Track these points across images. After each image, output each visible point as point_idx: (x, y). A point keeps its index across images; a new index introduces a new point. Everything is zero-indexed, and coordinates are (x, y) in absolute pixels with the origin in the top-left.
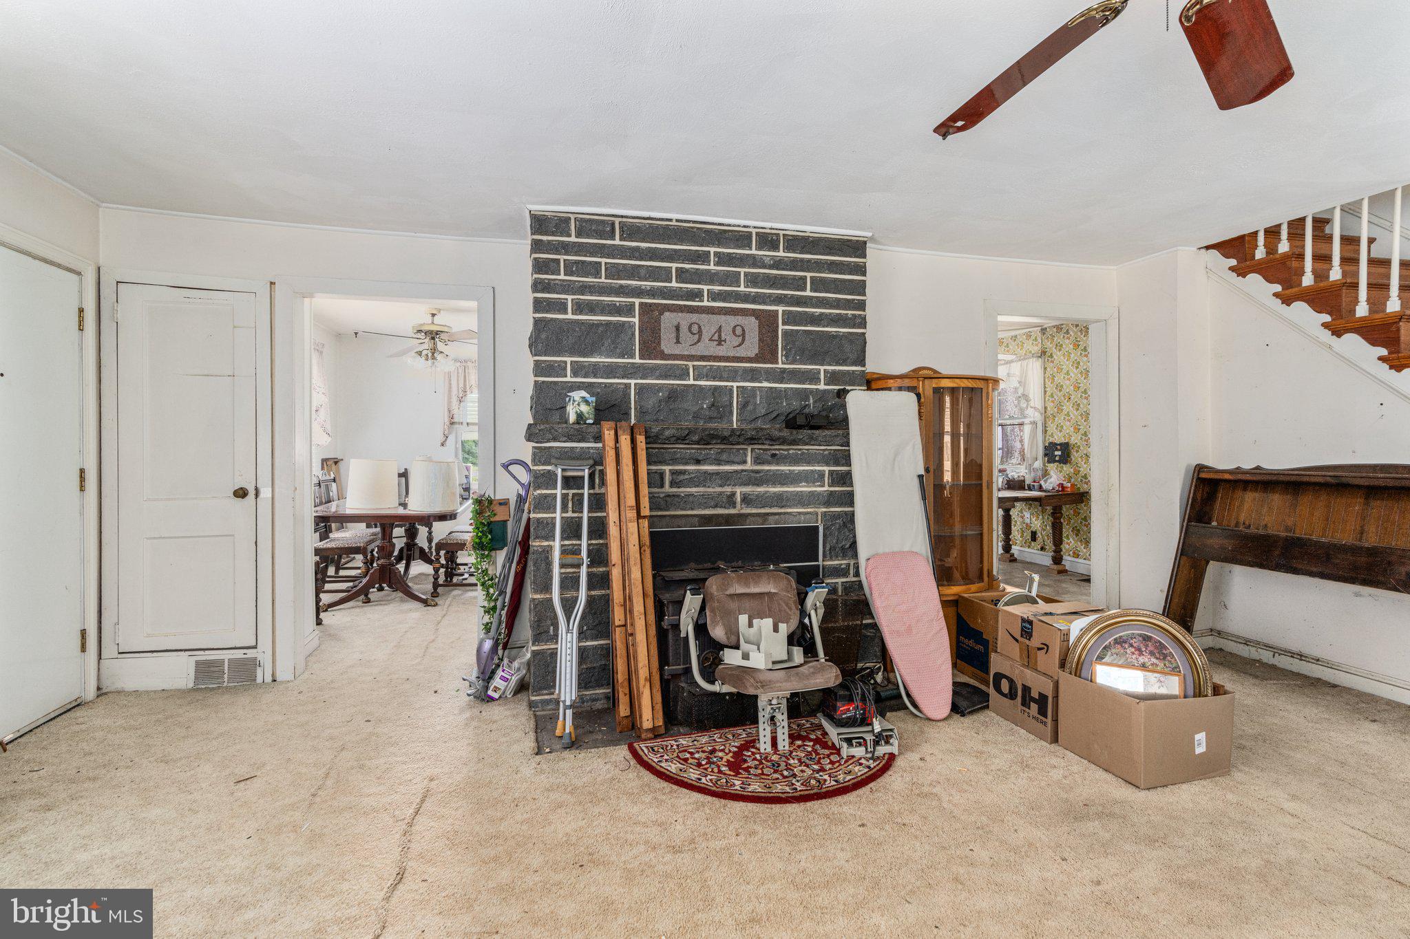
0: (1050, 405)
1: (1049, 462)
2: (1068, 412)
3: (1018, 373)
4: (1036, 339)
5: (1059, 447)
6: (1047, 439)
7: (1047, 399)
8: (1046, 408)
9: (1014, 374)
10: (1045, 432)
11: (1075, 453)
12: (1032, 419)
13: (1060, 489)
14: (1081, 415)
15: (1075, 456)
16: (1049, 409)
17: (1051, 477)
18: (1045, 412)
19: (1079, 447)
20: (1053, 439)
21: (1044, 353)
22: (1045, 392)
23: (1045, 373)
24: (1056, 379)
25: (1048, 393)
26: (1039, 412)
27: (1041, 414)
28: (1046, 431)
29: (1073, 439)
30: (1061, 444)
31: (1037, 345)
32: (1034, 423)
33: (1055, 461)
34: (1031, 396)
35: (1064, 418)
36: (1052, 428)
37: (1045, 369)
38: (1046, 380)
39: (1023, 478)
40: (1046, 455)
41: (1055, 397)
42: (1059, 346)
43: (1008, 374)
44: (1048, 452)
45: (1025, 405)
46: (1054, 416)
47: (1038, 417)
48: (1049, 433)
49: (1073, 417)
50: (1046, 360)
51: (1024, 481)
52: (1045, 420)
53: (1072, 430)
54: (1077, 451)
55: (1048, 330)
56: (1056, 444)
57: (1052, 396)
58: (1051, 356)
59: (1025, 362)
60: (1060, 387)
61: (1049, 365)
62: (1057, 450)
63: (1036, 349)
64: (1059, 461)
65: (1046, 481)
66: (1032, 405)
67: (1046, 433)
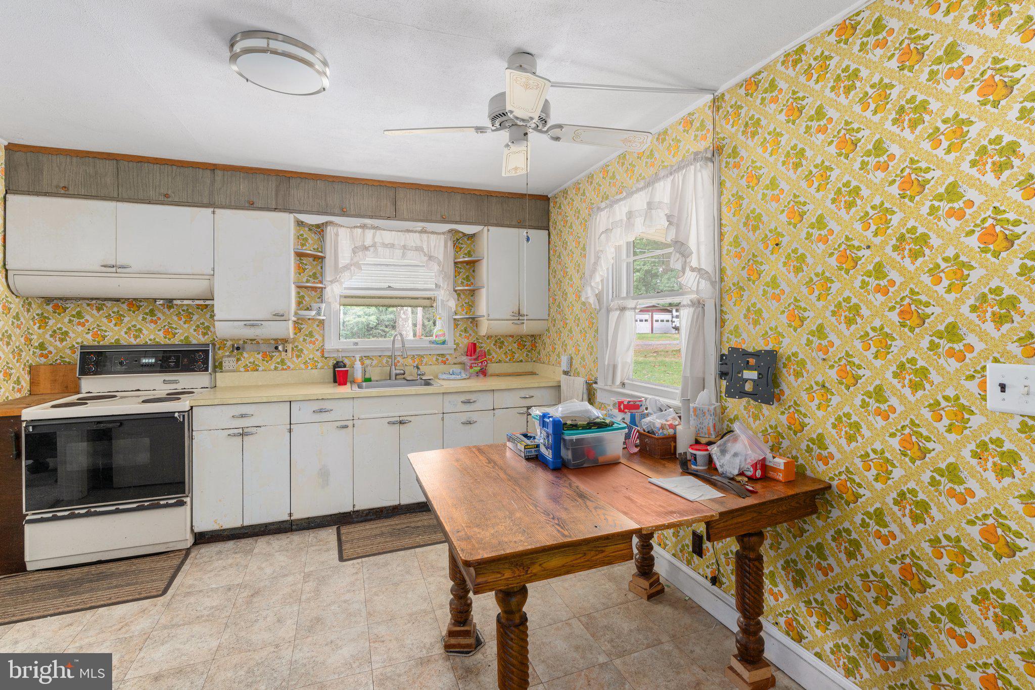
0: (732, 265)
1: (730, 394)
2: (774, 279)
3: (666, 200)
4: (702, 125)
5: (752, 361)
6: (725, 339)
7: (724, 252)
8: (722, 271)
9: (660, 202)
10: (721, 322)
11: (792, 378)
12: (694, 296)
13: (759, 474)
14: (810, 283)
15: (790, 384)
16: (729, 272)
17: (736, 440)
18: (722, 280)
19: (803, 363)
20: (739, 340)
21: (717, 150)
22: (721, 234)
23: (720, 194)
24: (745, 203)
25: (728, 239)
26: (709, 279)
27: (713, 283)
28: (723, 322)
29: (786, 342)
30: (756, 355)
31: (704, 138)
32: (699, 304)
33: (742, 394)
34: (692, 244)
35: (765, 293)
36: (736, 315)
37: (721, 184)
38: (724, 209)
39: (671, 431)
40: (723, 375)
41: (744, 244)
42: (752, 127)
43: (649, 204)
44: (725, 369)
45: (678, 266)
46: (742, 289)
47: (705, 289)
48: (729, 326)
49: (787, 290)
50: (723, 165)
51: (674, 438)
52: (721, 298)
53: (785, 321)
54: (798, 374)
55: (727, 97)
56: (746, 354)
57: (736, 242)
58: (735, 152)
59: (679, 176)
60: (753, 221)
61: (730, 175)
62: (748, 367)
63: (704, 145)
64: (752, 395)
65: (723, 452)
66: (694, 264)
67: (722, 326)
